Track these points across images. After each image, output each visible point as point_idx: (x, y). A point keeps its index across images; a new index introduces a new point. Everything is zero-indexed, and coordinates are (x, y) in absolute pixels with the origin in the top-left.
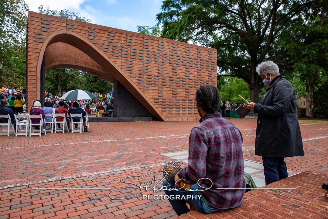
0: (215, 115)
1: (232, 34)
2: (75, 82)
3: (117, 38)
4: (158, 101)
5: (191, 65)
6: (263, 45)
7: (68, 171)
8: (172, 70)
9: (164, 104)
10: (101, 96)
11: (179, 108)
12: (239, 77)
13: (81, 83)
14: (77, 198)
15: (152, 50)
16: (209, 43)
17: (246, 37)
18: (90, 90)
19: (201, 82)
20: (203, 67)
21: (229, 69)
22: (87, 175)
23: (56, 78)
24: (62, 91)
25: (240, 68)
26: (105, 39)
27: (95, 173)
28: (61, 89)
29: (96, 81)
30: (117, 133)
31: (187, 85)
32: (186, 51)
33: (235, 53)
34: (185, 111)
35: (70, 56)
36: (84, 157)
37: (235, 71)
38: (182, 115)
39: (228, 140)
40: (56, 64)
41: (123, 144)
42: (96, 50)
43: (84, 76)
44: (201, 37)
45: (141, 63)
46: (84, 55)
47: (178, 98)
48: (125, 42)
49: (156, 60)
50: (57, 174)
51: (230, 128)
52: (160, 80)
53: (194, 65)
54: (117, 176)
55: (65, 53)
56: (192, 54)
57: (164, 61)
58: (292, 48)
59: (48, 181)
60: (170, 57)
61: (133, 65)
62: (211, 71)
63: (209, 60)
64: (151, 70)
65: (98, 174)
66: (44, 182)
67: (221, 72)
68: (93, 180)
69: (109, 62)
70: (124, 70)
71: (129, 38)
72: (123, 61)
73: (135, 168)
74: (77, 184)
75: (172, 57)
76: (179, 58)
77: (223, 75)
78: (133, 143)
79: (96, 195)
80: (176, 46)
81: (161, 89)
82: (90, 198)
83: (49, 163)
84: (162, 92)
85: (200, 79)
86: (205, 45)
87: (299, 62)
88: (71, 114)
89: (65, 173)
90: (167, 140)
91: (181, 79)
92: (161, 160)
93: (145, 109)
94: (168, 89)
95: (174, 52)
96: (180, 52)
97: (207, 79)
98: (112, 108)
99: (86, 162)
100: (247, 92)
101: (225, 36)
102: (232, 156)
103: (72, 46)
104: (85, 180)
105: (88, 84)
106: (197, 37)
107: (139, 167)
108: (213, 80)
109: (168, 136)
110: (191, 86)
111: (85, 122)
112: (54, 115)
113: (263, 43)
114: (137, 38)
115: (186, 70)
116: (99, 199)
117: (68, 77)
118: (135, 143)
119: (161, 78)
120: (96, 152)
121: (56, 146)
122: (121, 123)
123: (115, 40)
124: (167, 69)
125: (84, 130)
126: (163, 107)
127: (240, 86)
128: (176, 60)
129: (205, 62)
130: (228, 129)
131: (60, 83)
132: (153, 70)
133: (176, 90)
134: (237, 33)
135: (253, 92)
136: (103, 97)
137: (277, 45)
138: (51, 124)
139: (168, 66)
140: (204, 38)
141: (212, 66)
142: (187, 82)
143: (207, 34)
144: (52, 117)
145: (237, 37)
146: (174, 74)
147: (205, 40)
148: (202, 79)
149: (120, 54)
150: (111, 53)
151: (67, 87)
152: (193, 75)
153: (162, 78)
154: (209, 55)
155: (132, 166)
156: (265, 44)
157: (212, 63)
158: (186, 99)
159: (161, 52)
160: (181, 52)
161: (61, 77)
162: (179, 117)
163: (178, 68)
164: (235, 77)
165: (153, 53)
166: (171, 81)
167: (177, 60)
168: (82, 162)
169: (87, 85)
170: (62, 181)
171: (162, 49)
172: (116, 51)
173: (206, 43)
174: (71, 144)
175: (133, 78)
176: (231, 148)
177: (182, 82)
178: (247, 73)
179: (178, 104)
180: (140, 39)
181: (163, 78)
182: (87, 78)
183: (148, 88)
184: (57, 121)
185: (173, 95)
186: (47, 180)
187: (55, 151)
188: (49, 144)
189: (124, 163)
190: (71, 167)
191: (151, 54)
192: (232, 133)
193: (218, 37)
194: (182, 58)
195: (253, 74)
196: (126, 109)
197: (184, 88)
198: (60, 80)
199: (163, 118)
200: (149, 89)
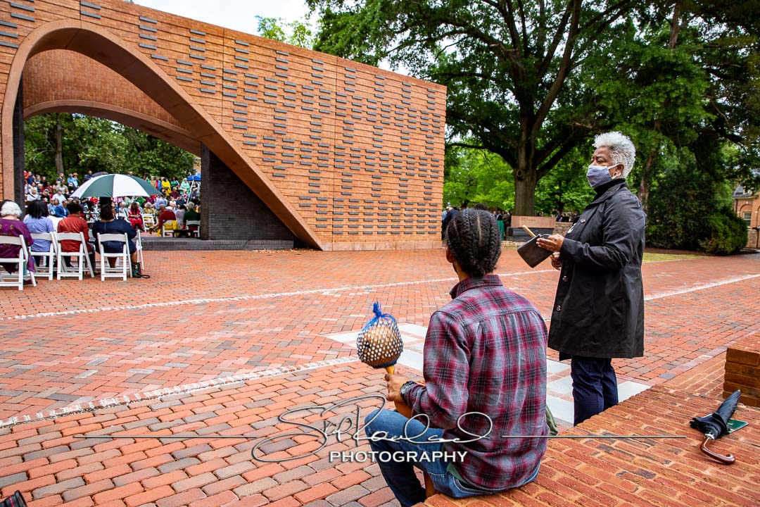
0: (485, 282)
1: (479, 49)
2: (99, 147)
3: (212, 47)
4: (308, 202)
5: (387, 121)
6: (548, 80)
7: (108, 384)
8: (341, 130)
9: (322, 209)
10: (166, 184)
11: (357, 220)
12: (492, 150)
13: (116, 153)
14: (142, 455)
15: (296, 81)
16: (426, 68)
17: (511, 61)
18: (139, 169)
19: (409, 160)
20: (412, 126)
21: (470, 131)
22: (156, 393)
23: (48, 135)
24: (65, 169)
25: (494, 129)
26: (181, 48)
27: (177, 389)
28: (63, 164)
29: (152, 147)
30: (213, 281)
31: (377, 167)
32: (377, 87)
33: (485, 94)
34: (371, 227)
35: (89, 85)
36: (143, 345)
37: (484, 136)
38: (363, 237)
39: (511, 341)
40: (54, 103)
41: (232, 311)
42: (159, 75)
43: (123, 134)
44: (409, 52)
45: (270, 112)
46: (128, 85)
47: (355, 196)
48: (232, 58)
49: (304, 106)
50: (80, 393)
51: (518, 314)
52: (314, 153)
53: (393, 120)
54: (229, 395)
55: (76, 79)
56: (389, 95)
57: (323, 109)
58: (612, 92)
59: (60, 413)
60: (339, 98)
61: (250, 116)
62: (432, 135)
63: (429, 111)
64: (292, 128)
65: (184, 391)
66: (51, 415)
67: (451, 137)
68: (173, 408)
69: (190, 106)
70: (229, 128)
71: (240, 48)
72: (226, 104)
73: (270, 372)
74: (135, 418)
75: (344, 100)
76: (359, 101)
77: (455, 144)
78: (255, 308)
79: (186, 447)
80: (352, 74)
81: (315, 175)
82: (174, 454)
83: (56, 362)
84: (317, 182)
85: (407, 153)
86: (416, 71)
87: (625, 124)
88: (98, 234)
89: (102, 388)
90: (335, 301)
91: (363, 153)
92: (327, 352)
93: (276, 220)
94: (332, 175)
95: (349, 88)
96: (361, 88)
97: (423, 155)
98: (197, 217)
99: (150, 359)
100: (507, 183)
101: (464, 54)
102: (517, 378)
103: (94, 61)
104: (154, 407)
105: (133, 154)
106: (401, 51)
107: (278, 371)
108: (436, 157)
109: (336, 290)
110: (386, 169)
111: (135, 253)
112: (56, 236)
113: (548, 75)
114: (261, 51)
115: (375, 131)
116: (196, 457)
117: (83, 135)
118: (260, 308)
119: (316, 150)
120: (169, 332)
121: (66, 316)
122: (219, 252)
123: (207, 53)
124: (330, 128)
125: (133, 273)
126: (319, 216)
127: (494, 169)
128: (352, 107)
129: (419, 113)
130: (514, 315)
131: (60, 149)
132: (298, 128)
133: (351, 178)
134: (490, 49)
135: (521, 185)
136: (172, 188)
137: (576, 80)
138: (48, 258)
139: (334, 121)
140: (416, 57)
141: (434, 124)
142: (377, 160)
143: (423, 47)
144: (51, 242)
145: (491, 57)
146: (347, 139)
147: (418, 60)
148: (410, 154)
149: (218, 88)
150: (197, 84)
151: (81, 160)
152: (389, 144)
153: (318, 148)
154: (427, 99)
155: (262, 368)
156: (553, 77)
157: (435, 118)
158: (371, 198)
159: (317, 86)
160: (363, 89)
161: (64, 134)
162: (356, 241)
163: (356, 126)
164: (483, 150)
165: (299, 89)
166: (339, 157)
167: (355, 108)
168: (139, 360)
169: (131, 156)
170: (97, 412)
171: (318, 80)
172: (208, 79)
173: (420, 67)
174: (104, 309)
175: (249, 147)
176: (516, 360)
177: (366, 160)
178: (510, 143)
179: (354, 211)
180: (268, 53)
181: (321, 148)
182: (130, 140)
183: (285, 172)
184: (63, 250)
185: (343, 191)
186: (57, 409)
187: (65, 331)
188: (47, 311)
189: (242, 361)
190: (115, 374)
191: (293, 90)
192: (521, 326)
193: (446, 55)
194: (366, 103)
195: (524, 145)
196: (231, 219)
197: (369, 173)
198: (59, 141)
199: (319, 243)
200: (287, 175)
